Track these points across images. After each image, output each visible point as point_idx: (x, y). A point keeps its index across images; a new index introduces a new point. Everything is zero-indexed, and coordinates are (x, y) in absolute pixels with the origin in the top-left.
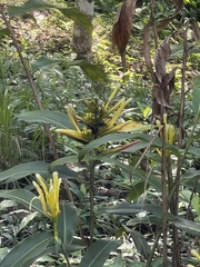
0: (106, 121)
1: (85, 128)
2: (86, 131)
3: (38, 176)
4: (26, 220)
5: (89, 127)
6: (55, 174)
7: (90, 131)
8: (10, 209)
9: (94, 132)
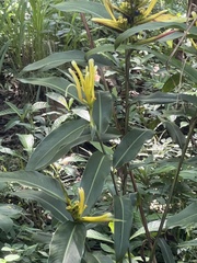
0: (141, 10)
1: (120, 17)
2: (122, 20)
3: (74, 63)
5: (125, 16)
6: (91, 61)
7: (126, 20)
8: (43, 111)
9: (129, 22)
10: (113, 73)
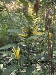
0: (32, 32)
2: (27, 35)
3: (13, 48)
4: (10, 60)
5: (28, 34)
6: (18, 47)
7: (28, 35)
8: (6, 57)
9: (29, 35)
10: (25, 46)
